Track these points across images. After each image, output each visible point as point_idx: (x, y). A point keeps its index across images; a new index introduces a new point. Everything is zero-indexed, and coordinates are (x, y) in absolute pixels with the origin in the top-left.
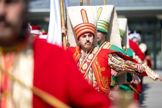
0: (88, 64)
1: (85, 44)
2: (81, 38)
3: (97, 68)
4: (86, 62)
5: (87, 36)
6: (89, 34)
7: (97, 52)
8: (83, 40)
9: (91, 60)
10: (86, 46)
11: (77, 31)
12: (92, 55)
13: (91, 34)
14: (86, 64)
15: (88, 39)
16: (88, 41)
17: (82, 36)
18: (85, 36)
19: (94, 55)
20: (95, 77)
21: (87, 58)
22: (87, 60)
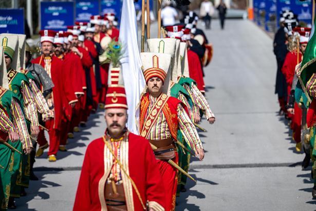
0: (158, 110)
1: (153, 87)
2: (149, 82)
3: (169, 114)
4: (155, 108)
5: (155, 80)
6: (157, 78)
7: (166, 99)
8: (150, 84)
9: (161, 106)
10: (153, 90)
11: (146, 75)
12: (161, 101)
13: (159, 78)
14: (155, 110)
15: (155, 83)
16: (155, 85)
17: (150, 80)
18: (153, 80)
19: (163, 101)
20: (165, 117)
21: (157, 104)
22: (156, 106)
